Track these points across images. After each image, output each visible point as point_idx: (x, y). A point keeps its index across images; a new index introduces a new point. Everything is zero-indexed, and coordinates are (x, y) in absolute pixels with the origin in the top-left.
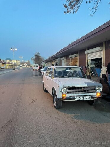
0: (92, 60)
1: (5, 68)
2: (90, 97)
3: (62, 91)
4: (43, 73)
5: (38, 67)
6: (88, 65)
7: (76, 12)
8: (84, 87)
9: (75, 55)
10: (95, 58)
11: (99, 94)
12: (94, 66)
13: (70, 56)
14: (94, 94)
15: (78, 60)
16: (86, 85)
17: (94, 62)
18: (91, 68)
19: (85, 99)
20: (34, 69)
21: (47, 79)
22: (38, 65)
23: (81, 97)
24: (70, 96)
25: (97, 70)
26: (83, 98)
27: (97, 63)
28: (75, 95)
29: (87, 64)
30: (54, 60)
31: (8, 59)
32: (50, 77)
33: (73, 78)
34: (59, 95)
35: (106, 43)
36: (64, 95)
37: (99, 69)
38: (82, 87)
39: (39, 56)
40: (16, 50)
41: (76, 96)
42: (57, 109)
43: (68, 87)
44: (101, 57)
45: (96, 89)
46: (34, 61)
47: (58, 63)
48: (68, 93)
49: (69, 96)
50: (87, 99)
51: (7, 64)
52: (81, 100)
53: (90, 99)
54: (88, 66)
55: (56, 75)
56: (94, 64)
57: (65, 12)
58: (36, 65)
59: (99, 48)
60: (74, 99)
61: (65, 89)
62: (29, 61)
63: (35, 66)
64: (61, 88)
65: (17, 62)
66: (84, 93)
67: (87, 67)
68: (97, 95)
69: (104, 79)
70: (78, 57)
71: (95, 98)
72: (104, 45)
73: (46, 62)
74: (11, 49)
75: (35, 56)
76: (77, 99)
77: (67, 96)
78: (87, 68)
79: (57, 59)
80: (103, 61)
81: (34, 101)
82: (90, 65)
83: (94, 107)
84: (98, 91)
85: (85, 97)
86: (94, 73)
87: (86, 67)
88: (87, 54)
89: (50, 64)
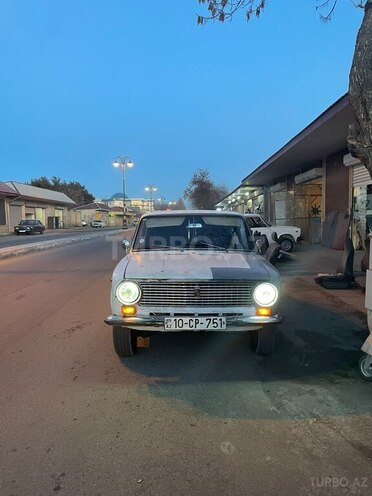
1: (103, 224)
2: (224, 319)
6: (354, 210)
7: (258, 12)
8: (200, 284)
9: (312, 173)
13: (298, 179)
15: (324, 193)
16: (209, 277)
18: (369, 218)
19: (204, 325)
23: (186, 320)
24: (151, 314)
26: (193, 323)
28: (171, 310)
29: (350, 205)
31: (117, 196)
36: (129, 310)
38: (193, 284)
39: (204, 183)
40: (130, 165)
41: (172, 314)
43: (145, 283)
48: (145, 303)
49: (147, 314)
50: (211, 327)
51: (112, 213)
52: (186, 328)
53: (224, 326)
54: (355, 213)
57: (200, 20)
65: (145, 204)
66: (206, 305)
67: (352, 215)
68: (258, 314)
70: (323, 182)
74: (116, 165)
75: (194, 183)
76: (171, 325)
77: (139, 312)
78: (350, 218)
82: (363, 207)
85: (202, 319)
87: (347, 216)
88: (353, 166)
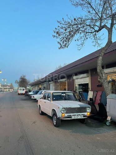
0: (79, 85)
2: (83, 116)
3: (62, 111)
4: (34, 97)
5: (25, 91)
6: (76, 90)
8: (78, 108)
10: (82, 83)
11: (89, 114)
12: (81, 90)
13: (59, 81)
14: (86, 114)
15: (67, 85)
16: (79, 106)
17: (81, 87)
18: (79, 92)
19: (79, 117)
20: (20, 93)
21: (45, 103)
22: (24, 88)
23: (76, 116)
25: (84, 94)
27: (84, 87)
28: (72, 114)
29: (75, 88)
30: (42, 84)
32: (49, 100)
33: (68, 101)
34: (59, 115)
35: (91, 71)
36: (63, 115)
37: (86, 93)
38: (76, 108)
42: (56, 127)
43: (66, 108)
44: (88, 83)
45: (86, 110)
46: (18, 84)
47: (46, 87)
48: (66, 113)
49: (67, 116)
50: (81, 118)
52: (76, 118)
53: (83, 118)
55: (54, 98)
56: (82, 88)
58: (22, 88)
59: (85, 75)
60: (71, 117)
61: (64, 109)
62: (12, 84)
63: (21, 90)
64: (61, 109)
66: (78, 113)
68: (87, 114)
69: (91, 102)
70: (67, 82)
71: (86, 116)
72: (90, 73)
73: (32, 86)
76: (73, 118)
77: (65, 115)
78: (75, 92)
79: (45, 83)
80: (90, 86)
81: (34, 122)
82: (78, 89)
83: (85, 125)
84: (88, 111)
85: (79, 116)
86: (82, 97)
88: (75, 79)
89: (37, 87)
